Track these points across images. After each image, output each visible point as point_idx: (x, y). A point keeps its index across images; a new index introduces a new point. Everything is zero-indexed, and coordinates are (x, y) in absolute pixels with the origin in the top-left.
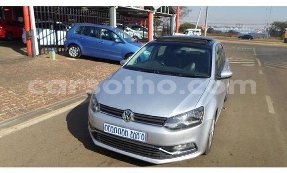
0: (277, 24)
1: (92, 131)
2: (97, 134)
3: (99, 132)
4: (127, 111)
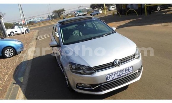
0: (55, 12)
1: (93, 88)
2: (101, 87)
3: (103, 84)
4: (116, 61)
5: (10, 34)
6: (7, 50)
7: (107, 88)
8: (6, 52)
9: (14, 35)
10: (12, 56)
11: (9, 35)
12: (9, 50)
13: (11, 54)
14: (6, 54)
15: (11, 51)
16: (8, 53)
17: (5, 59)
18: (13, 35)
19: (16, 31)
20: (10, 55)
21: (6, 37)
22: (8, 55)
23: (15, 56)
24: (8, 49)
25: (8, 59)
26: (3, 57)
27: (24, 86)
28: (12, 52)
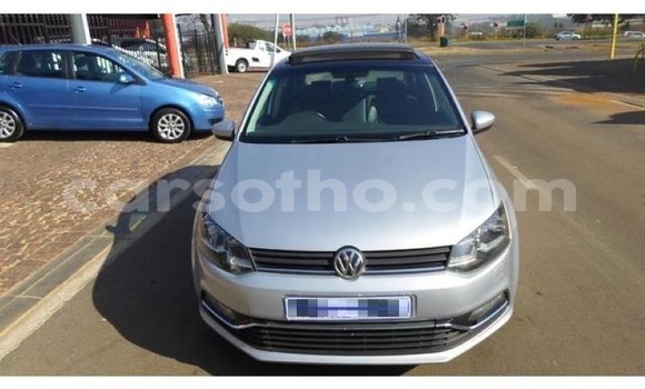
1: (240, 327)
2: (263, 331)
3: (269, 325)
4: (344, 252)
5: (234, 64)
6: (167, 118)
7: (291, 347)
8: (163, 122)
9: (247, 72)
10: (178, 141)
11: (233, 69)
12: (174, 118)
13: (177, 133)
14: (163, 128)
15: (179, 122)
16: (169, 127)
17: (155, 144)
18: (243, 70)
19: (256, 60)
20: (172, 135)
21: (219, 71)
22: (166, 133)
23: (185, 142)
24: (171, 116)
25: (162, 145)
26: (151, 135)
27: (124, 245)
28: (181, 128)
